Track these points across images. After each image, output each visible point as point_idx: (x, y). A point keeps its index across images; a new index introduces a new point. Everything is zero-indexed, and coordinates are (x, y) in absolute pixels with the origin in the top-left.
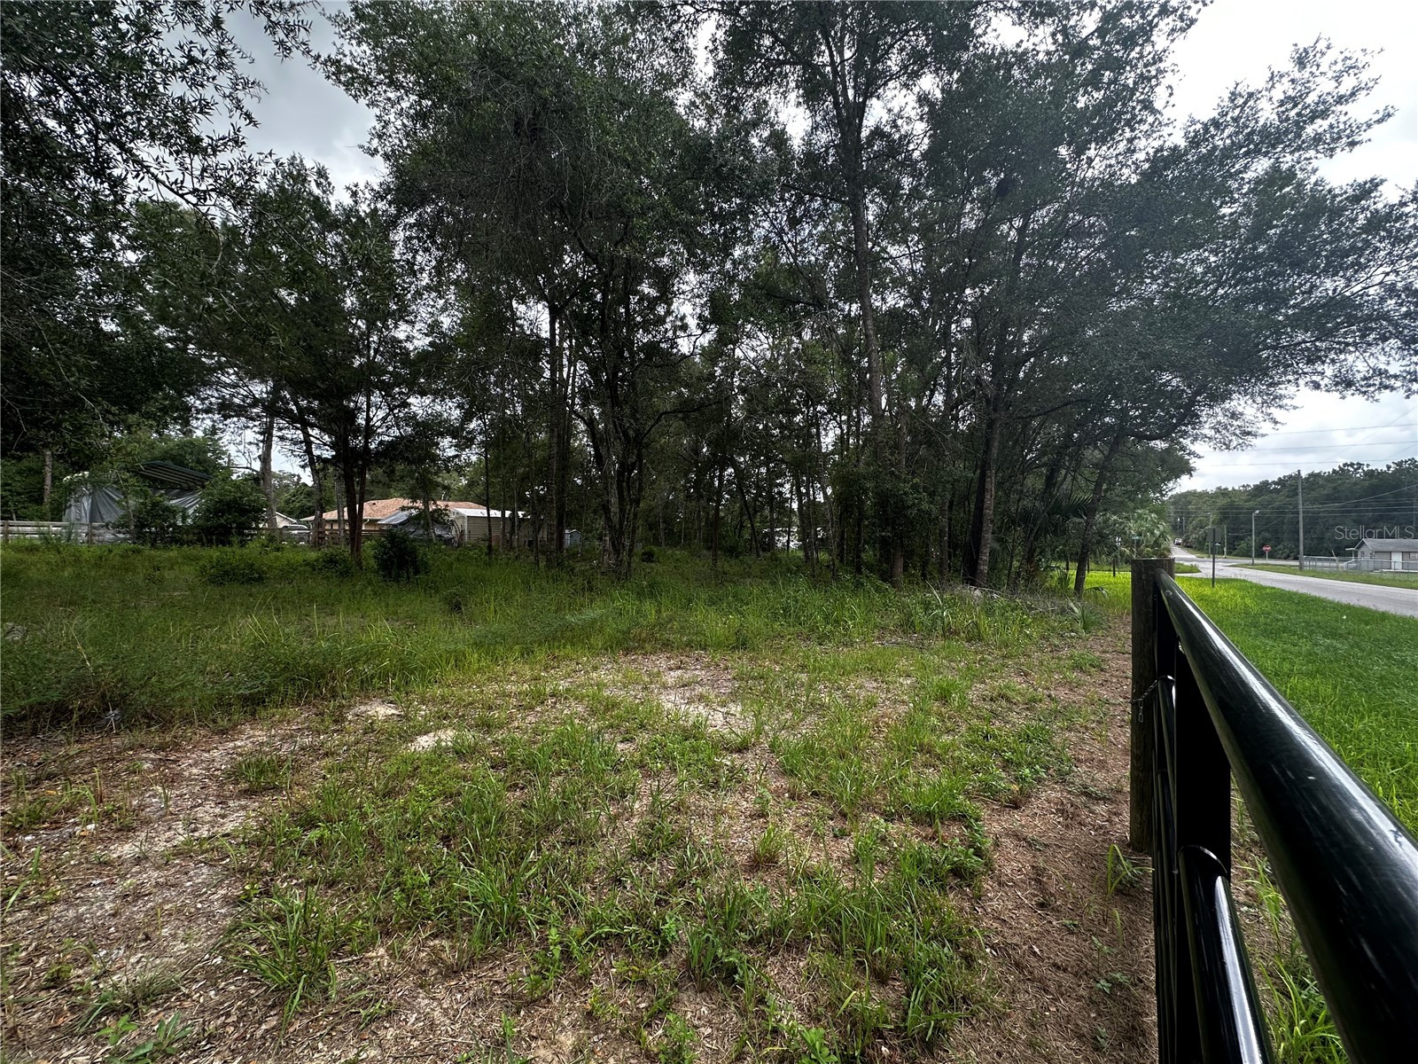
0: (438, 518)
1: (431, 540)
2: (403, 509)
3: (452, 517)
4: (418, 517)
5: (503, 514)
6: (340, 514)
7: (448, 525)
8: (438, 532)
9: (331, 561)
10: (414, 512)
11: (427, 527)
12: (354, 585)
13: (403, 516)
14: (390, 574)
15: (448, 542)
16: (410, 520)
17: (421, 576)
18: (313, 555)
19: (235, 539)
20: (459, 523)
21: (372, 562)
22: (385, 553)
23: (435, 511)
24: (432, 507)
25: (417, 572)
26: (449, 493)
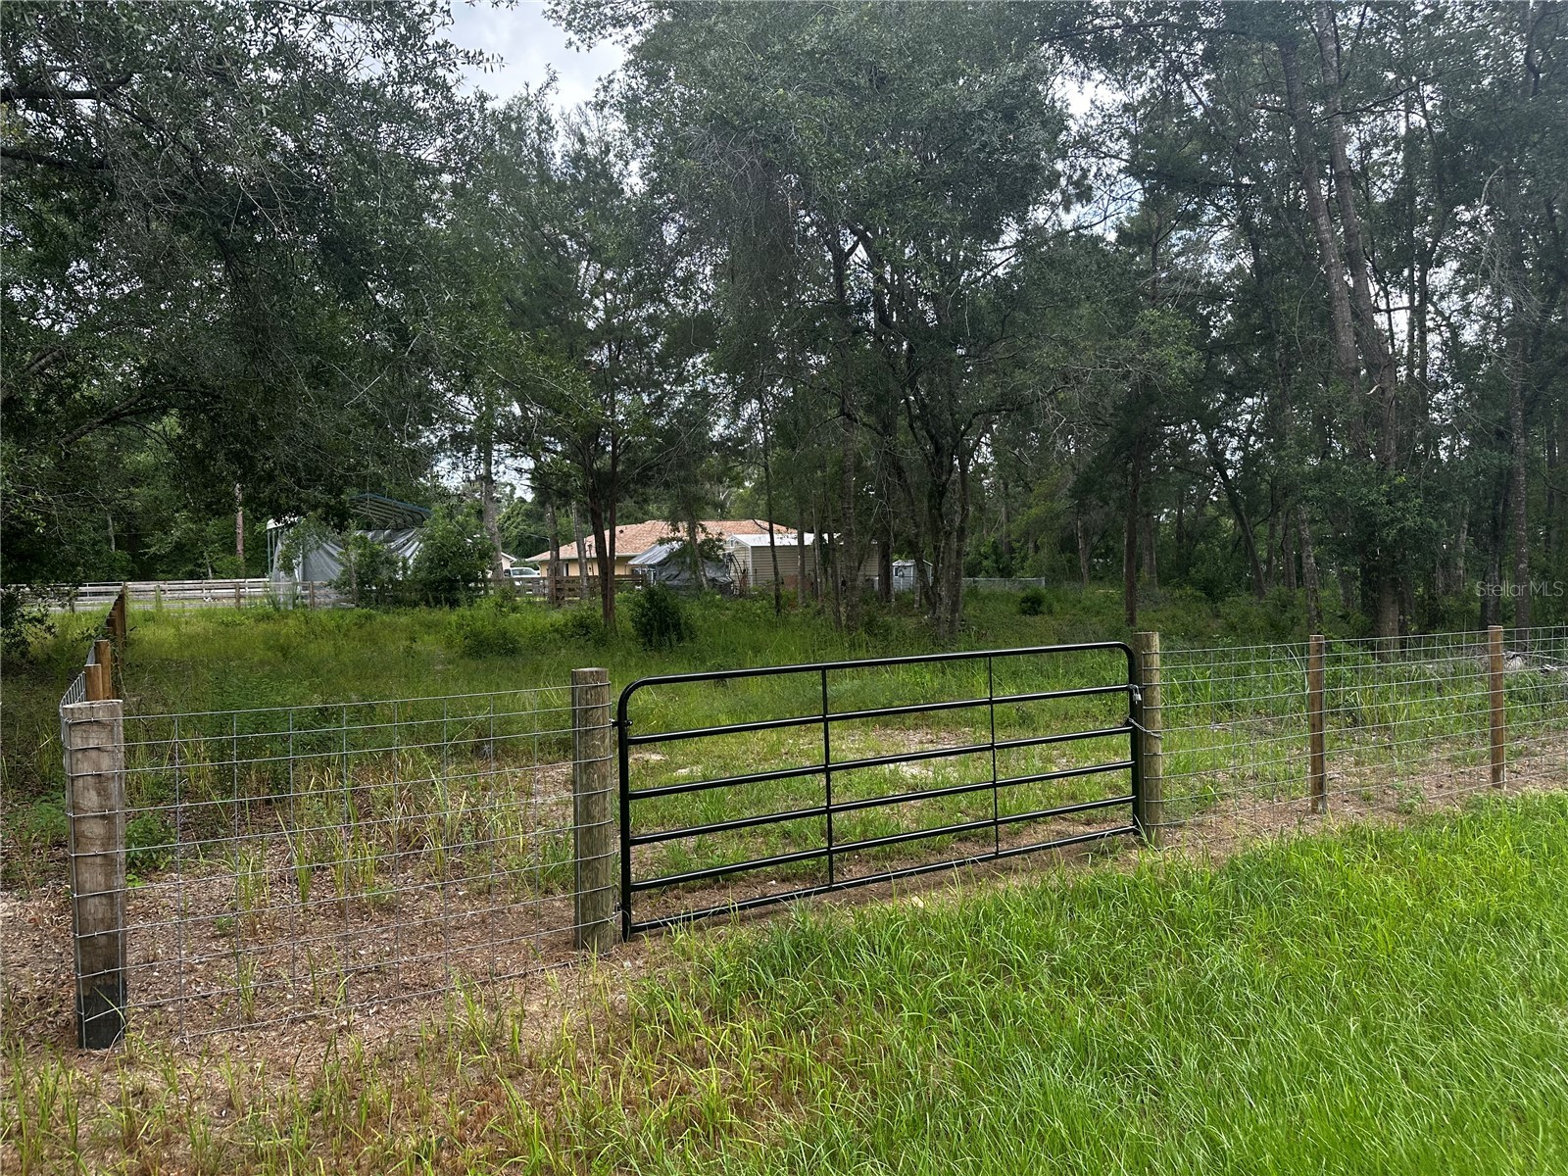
0: (709, 552)
1: (700, 586)
2: (661, 542)
3: (730, 549)
4: (682, 552)
5: (801, 539)
6: (581, 549)
7: (724, 563)
8: (710, 574)
9: (583, 627)
10: (676, 545)
11: (694, 567)
12: (612, 656)
13: (661, 553)
14: (650, 641)
15: (725, 588)
16: (673, 556)
17: (687, 644)
18: (557, 617)
19: (462, 596)
20: (740, 557)
21: (629, 625)
22: (644, 616)
23: (704, 542)
24: (701, 537)
25: (680, 639)
26: (723, 513)
